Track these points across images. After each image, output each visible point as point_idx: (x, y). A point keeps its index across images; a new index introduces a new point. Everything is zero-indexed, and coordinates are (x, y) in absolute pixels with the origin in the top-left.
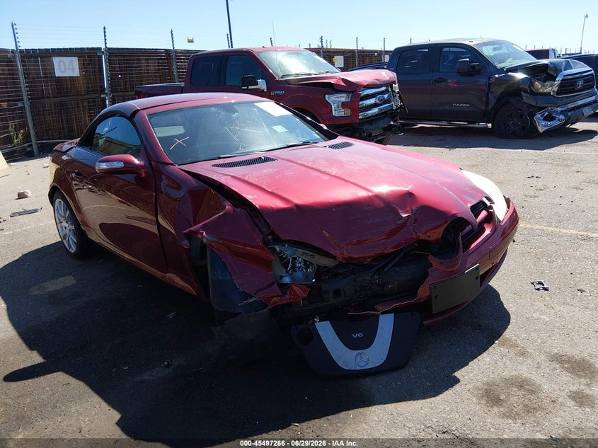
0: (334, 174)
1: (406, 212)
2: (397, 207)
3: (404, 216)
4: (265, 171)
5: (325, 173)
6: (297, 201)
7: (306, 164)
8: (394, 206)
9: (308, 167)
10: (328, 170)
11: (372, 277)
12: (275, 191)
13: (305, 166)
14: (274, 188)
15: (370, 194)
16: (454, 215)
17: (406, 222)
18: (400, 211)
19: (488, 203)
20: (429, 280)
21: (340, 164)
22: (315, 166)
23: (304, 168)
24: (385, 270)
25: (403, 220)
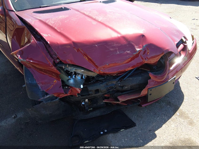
0: (100, 20)
1: (139, 47)
2: (134, 44)
3: (138, 49)
4: (60, 17)
5: (95, 20)
6: (74, 39)
7: (85, 13)
8: (133, 43)
9: (86, 15)
10: (97, 18)
11: (117, 82)
12: (62, 32)
13: (84, 14)
14: (62, 29)
15: (119, 35)
16: (167, 50)
17: (139, 54)
18: (136, 47)
19: (184, 40)
20: (148, 86)
21: (104, 13)
22: (90, 15)
23: (84, 15)
24: (124, 79)
25: (137, 53)
